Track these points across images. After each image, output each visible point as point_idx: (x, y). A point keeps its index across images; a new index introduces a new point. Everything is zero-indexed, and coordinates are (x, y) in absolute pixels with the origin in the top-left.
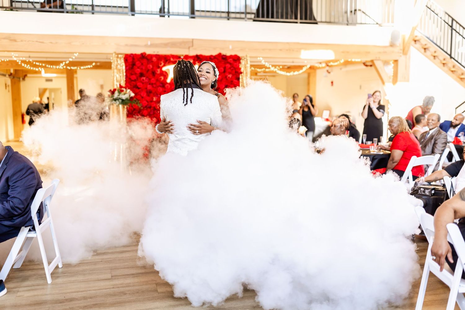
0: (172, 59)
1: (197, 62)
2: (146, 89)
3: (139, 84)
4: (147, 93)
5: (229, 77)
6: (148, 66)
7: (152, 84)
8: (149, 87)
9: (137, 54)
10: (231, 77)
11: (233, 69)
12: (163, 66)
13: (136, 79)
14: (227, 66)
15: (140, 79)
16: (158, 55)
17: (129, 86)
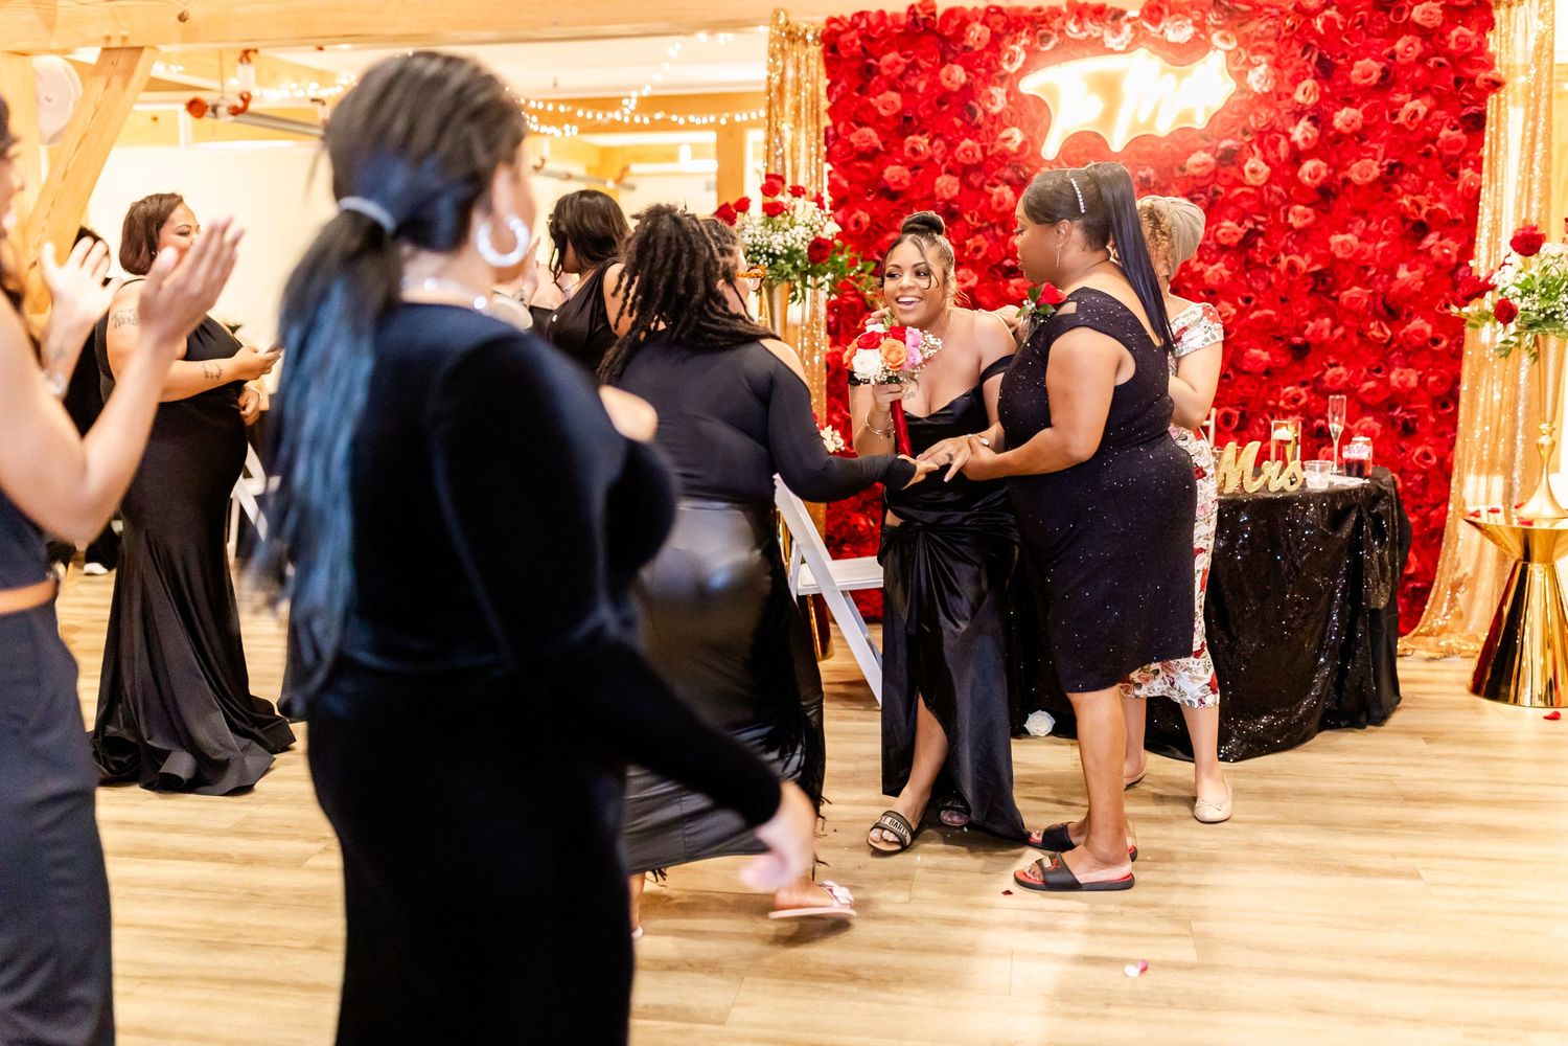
0: (1072, 28)
1: (1215, 37)
2: (933, 195)
3: (893, 172)
6: (944, 71)
7: (962, 171)
8: (947, 185)
9: (888, 13)
10: (1428, 115)
11: (1440, 64)
12: (1022, 72)
13: (881, 147)
14: (1406, 47)
15: (902, 146)
16: (999, 10)
17: (845, 183)
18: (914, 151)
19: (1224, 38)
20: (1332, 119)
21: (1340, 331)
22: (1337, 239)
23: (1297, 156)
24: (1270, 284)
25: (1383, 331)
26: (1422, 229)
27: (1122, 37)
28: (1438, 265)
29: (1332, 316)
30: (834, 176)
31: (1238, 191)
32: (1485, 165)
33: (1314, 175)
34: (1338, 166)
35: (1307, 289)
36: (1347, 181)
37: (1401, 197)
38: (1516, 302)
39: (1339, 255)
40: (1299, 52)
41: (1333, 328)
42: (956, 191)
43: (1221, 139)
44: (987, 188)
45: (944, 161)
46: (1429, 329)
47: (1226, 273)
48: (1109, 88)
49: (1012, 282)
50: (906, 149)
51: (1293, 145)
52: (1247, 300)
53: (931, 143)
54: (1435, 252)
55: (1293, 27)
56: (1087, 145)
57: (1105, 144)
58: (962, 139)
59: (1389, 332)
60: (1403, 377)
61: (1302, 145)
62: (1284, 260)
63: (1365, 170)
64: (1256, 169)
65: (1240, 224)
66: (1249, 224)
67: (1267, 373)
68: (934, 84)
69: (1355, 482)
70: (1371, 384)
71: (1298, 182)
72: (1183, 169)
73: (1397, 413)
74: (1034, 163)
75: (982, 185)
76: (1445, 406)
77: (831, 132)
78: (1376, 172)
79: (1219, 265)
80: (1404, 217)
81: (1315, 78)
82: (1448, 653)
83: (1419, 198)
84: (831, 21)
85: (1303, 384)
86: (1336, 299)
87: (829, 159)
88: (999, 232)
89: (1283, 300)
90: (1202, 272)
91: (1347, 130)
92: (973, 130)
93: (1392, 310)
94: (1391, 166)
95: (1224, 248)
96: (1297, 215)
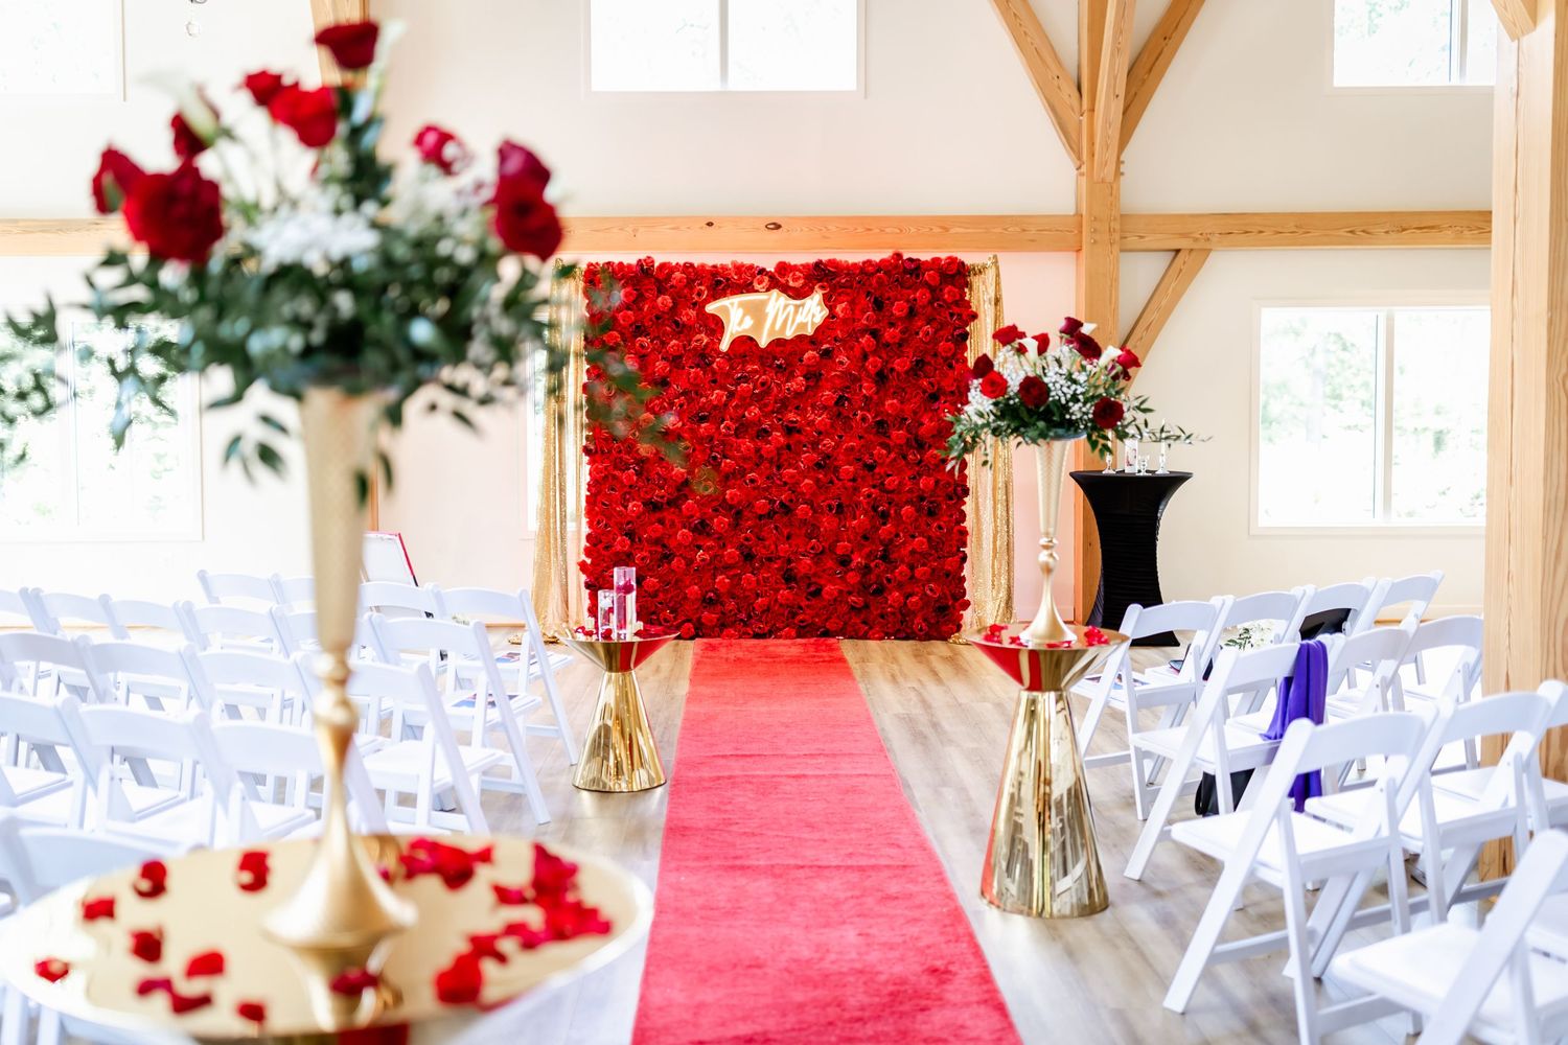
1: (817, 286)
5: (927, 333)
6: (659, 299)
9: (625, 264)
10: (935, 333)
11: (940, 306)
12: (707, 301)
13: (621, 343)
14: (921, 295)
15: (633, 344)
16: (692, 265)
18: (642, 346)
19: (822, 287)
20: (882, 335)
21: (892, 455)
22: (888, 402)
23: (865, 355)
24: (852, 428)
25: (915, 455)
26: (934, 397)
27: (764, 284)
29: (887, 447)
31: (832, 374)
33: (875, 365)
34: (886, 362)
35: (872, 431)
36: (892, 370)
37: (923, 379)
39: (890, 411)
40: (864, 296)
41: (889, 453)
42: (667, 370)
43: (822, 343)
45: (660, 353)
47: (827, 421)
48: (758, 312)
49: (703, 425)
50: (637, 344)
51: (863, 349)
52: (840, 437)
53: (651, 341)
54: (941, 410)
55: (859, 282)
56: (745, 343)
57: (757, 345)
58: (671, 339)
59: (919, 457)
60: (927, 481)
61: (867, 348)
62: (859, 414)
63: (900, 365)
64: (843, 361)
65: (834, 393)
66: (840, 394)
67: (853, 479)
68: (654, 307)
71: (866, 369)
72: (801, 360)
73: (925, 502)
74: (714, 354)
75: (683, 367)
76: (950, 498)
77: (588, 331)
78: (908, 364)
79: (823, 417)
80: (924, 391)
81: (874, 311)
83: (932, 380)
84: (590, 265)
85: (873, 486)
86: (889, 438)
88: (694, 395)
89: (861, 437)
90: (814, 421)
91: (891, 341)
93: (920, 444)
94: (917, 362)
95: (825, 408)
96: (868, 389)
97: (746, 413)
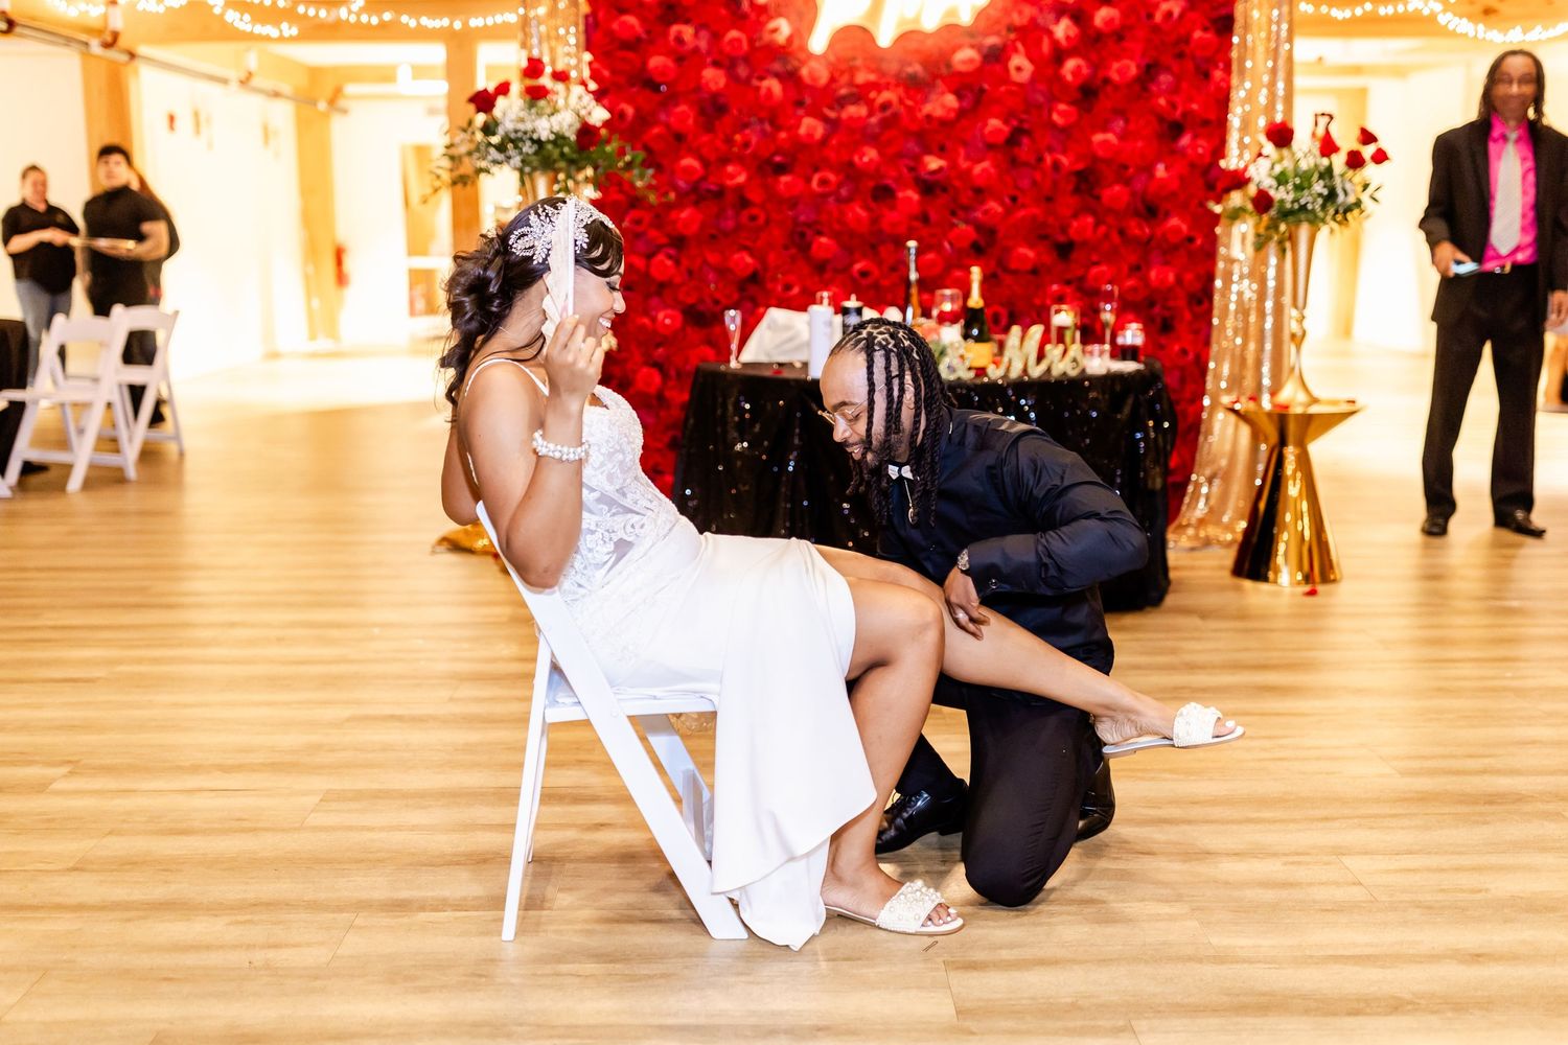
2: (699, 87)
3: (656, 61)
4: (702, 112)
5: (1169, 14)
7: (727, 63)
8: (713, 77)
10: (1181, 16)
13: (644, 36)
15: (666, 34)
17: (606, 73)
18: (679, 40)
20: (1092, 18)
21: (1102, 229)
22: (1098, 137)
23: (1060, 54)
24: (1034, 183)
25: (1142, 229)
26: (1177, 129)
28: (1192, 166)
29: (1094, 213)
30: (596, 65)
31: (1003, 89)
32: (1235, 67)
33: (1076, 72)
34: (1096, 66)
35: (1070, 187)
36: (1107, 81)
37: (1158, 96)
38: (1272, 193)
39: (1100, 153)
41: (1097, 225)
42: (722, 82)
43: (986, 34)
44: (755, 82)
45: (709, 52)
46: (1184, 227)
47: (992, 170)
49: (782, 178)
50: (672, 36)
51: (1055, 43)
52: (1014, 199)
53: (696, 35)
54: (1190, 151)
56: (856, 37)
57: (872, 39)
58: (728, 30)
59: (1147, 230)
60: (1160, 275)
61: (1064, 42)
62: (1048, 159)
63: (1123, 68)
64: (1020, 65)
65: (1006, 122)
66: (1015, 123)
67: (1034, 272)
69: (1129, 366)
70: (1130, 283)
71: (1060, 79)
72: (949, 65)
73: (1157, 310)
74: (802, 56)
75: (749, 78)
76: (1200, 302)
77: (591, 19)
78: (1133, 70)
79: (986, 164)
80: (1161, 119)
82: (1207, 543)
83: (1177, 99)
85: (1068, 282)
86: (1098, 198)
87: (589, 47)
88: (767, 127)
89: (1049, 199)
90: (969, 170)
91: (1106, 29)
92: (739, 19)
93: (1151, 211)
94: (1149, 67)
95: (991, 147)
96: (1061, 113)
97: (856, 159)
